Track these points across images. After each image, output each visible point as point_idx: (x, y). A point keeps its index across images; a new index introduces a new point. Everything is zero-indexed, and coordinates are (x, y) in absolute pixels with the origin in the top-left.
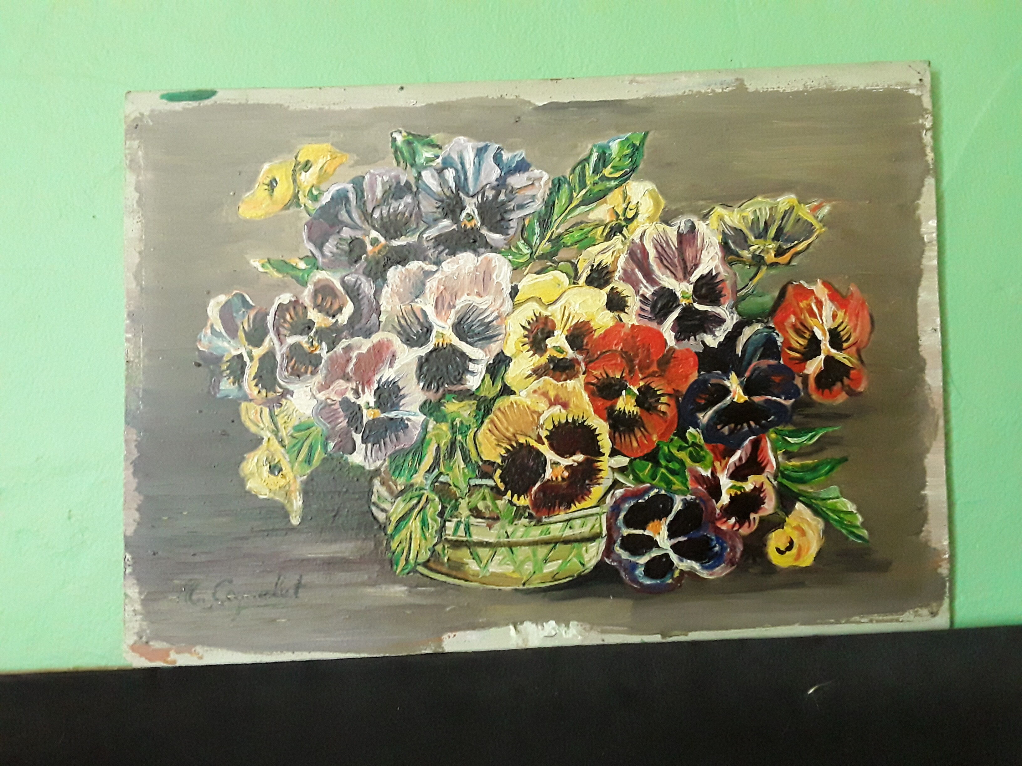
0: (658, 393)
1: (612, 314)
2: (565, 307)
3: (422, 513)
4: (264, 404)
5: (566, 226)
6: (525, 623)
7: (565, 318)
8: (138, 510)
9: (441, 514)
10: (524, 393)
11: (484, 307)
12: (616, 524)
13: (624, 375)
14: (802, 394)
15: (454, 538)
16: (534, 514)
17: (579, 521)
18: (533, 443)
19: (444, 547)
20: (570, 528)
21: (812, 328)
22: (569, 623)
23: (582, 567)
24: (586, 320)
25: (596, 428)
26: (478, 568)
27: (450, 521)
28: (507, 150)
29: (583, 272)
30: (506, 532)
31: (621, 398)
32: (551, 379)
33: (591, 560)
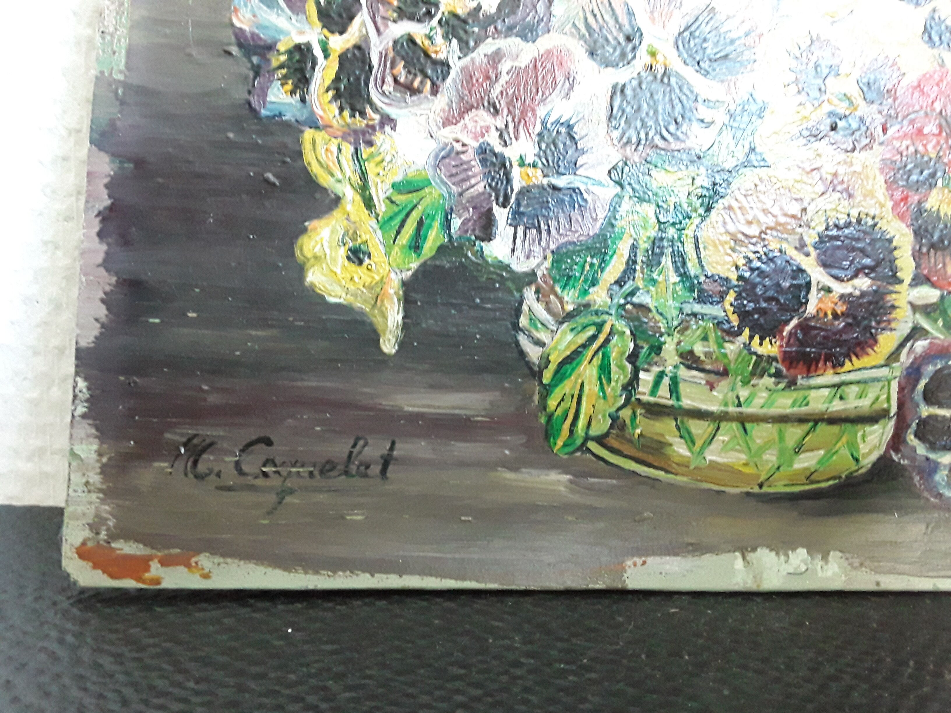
1: (931, 52)
3: (600, 354)
4: (344, 138)
6: (759, 550)
8: (103, 301)
9: (633, 358)
12: (912, 399)
13: (941, 154)
15: (652, 399)
16: (784, 370)
17: (854, 389)
18: (791, 252)
19: (634, 413)
20: (841, 398)
22: (828, 554)
23: (855, 463)
25: (894, 237)
26: (688, 454)
27: (647, 371)
30: (738, 397)
31: (935, 190)
33: (871, 452)
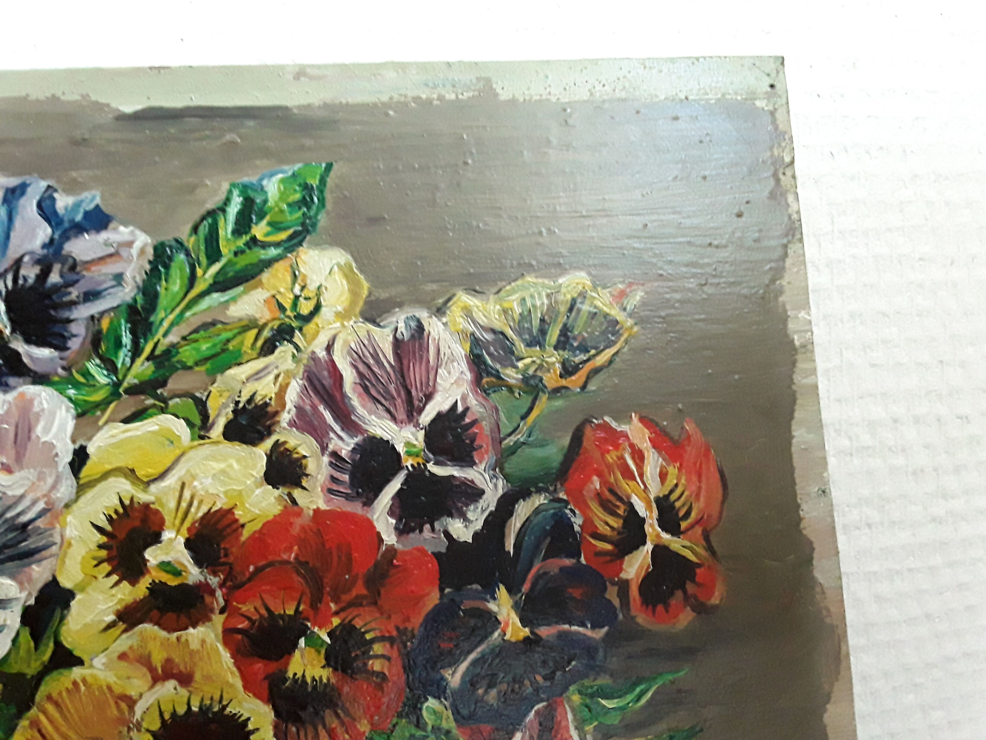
0: (368, 637)
1: (276, 492)
2: (183, 486)
5: (184, 329)
7: (184, 505)
10: (99, 662)
11: (19, 492)
13: (301, 608)
14: (621, 616)
21: (629, 497)
24: (225, 507)
25: (249, 719)
28: (64, 191)
29: (218, 415)
31: (297, 653)
32: (156, 627)
